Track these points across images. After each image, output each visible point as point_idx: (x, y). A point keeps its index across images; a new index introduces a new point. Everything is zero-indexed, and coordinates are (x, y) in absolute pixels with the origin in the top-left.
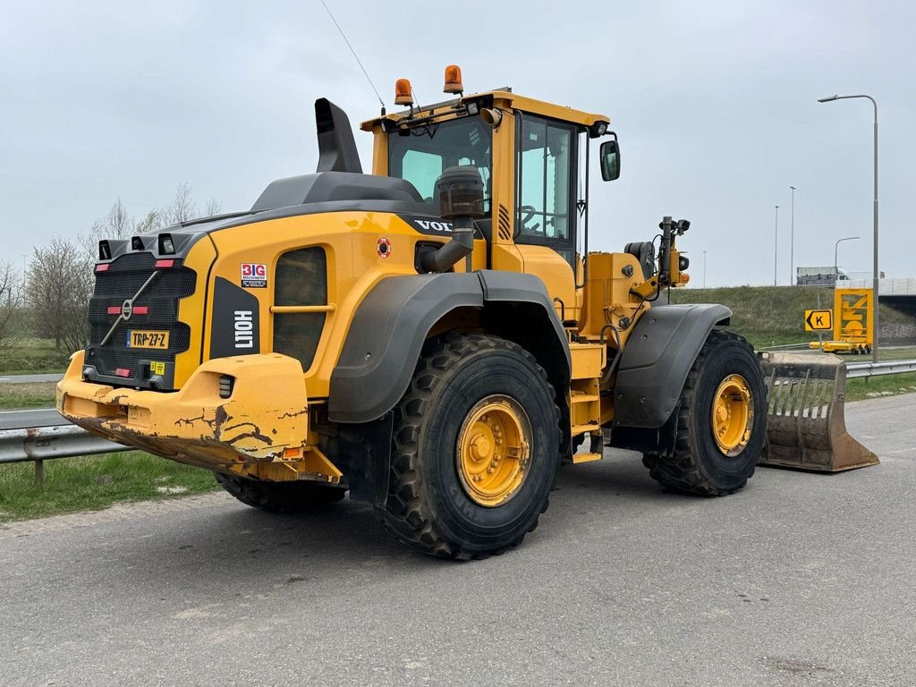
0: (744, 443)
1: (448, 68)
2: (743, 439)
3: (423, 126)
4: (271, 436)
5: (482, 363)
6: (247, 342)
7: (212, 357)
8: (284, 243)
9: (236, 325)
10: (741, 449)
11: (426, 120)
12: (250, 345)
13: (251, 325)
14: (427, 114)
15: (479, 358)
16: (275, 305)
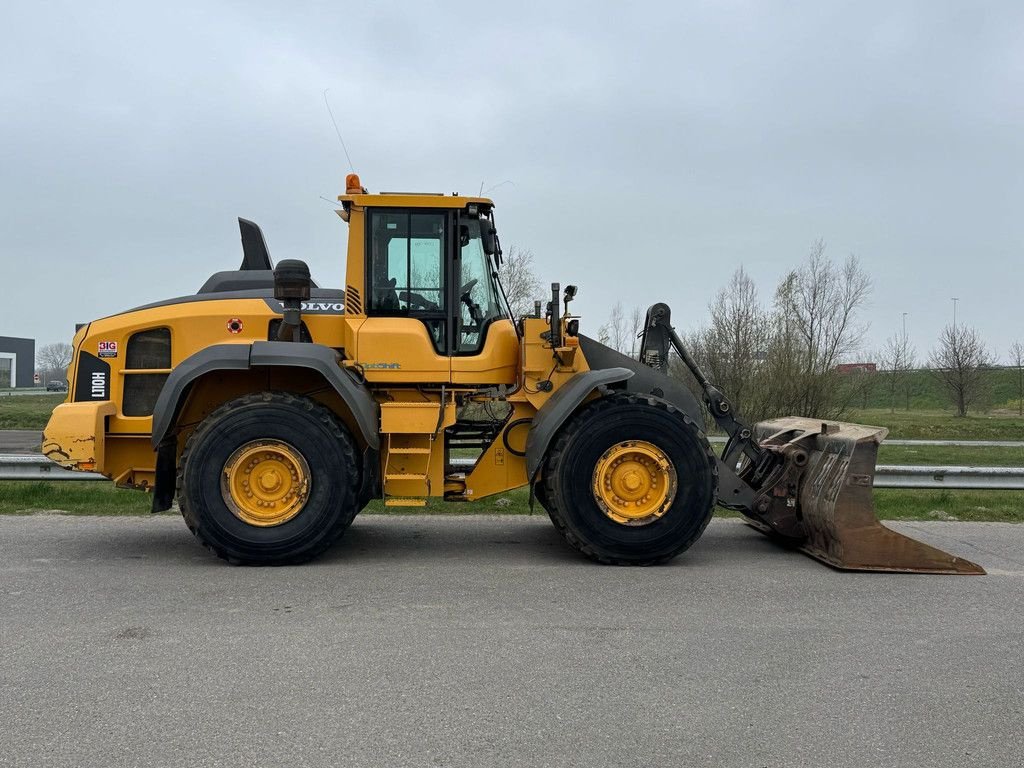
0: (660, 515)
1: (349, 176)
2: (661, 510)
4: (69, 453)
5: (251, 413)
6: (101, 393)
7: (75, 401)
8: (132, 327)
9: (93, 382)
10: (653, 519)
12: (103, 395)
13: (104, 382)
15: (249, 409)
16: (126, 368)
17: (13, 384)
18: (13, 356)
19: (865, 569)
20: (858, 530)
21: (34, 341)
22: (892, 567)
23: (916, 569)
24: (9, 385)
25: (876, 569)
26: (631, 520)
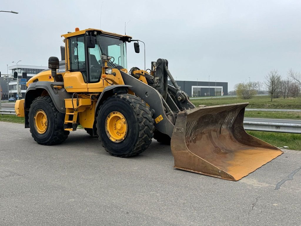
10: (122, 140)
17: (222, 95)
18: (222, 87)
19: (183, 169)
20: (179, 152)
21: (227, 83)
22: (194, 170)
23: (203, 172)
24: (221, 95)
25: (187, 170)
26: (116, 140)
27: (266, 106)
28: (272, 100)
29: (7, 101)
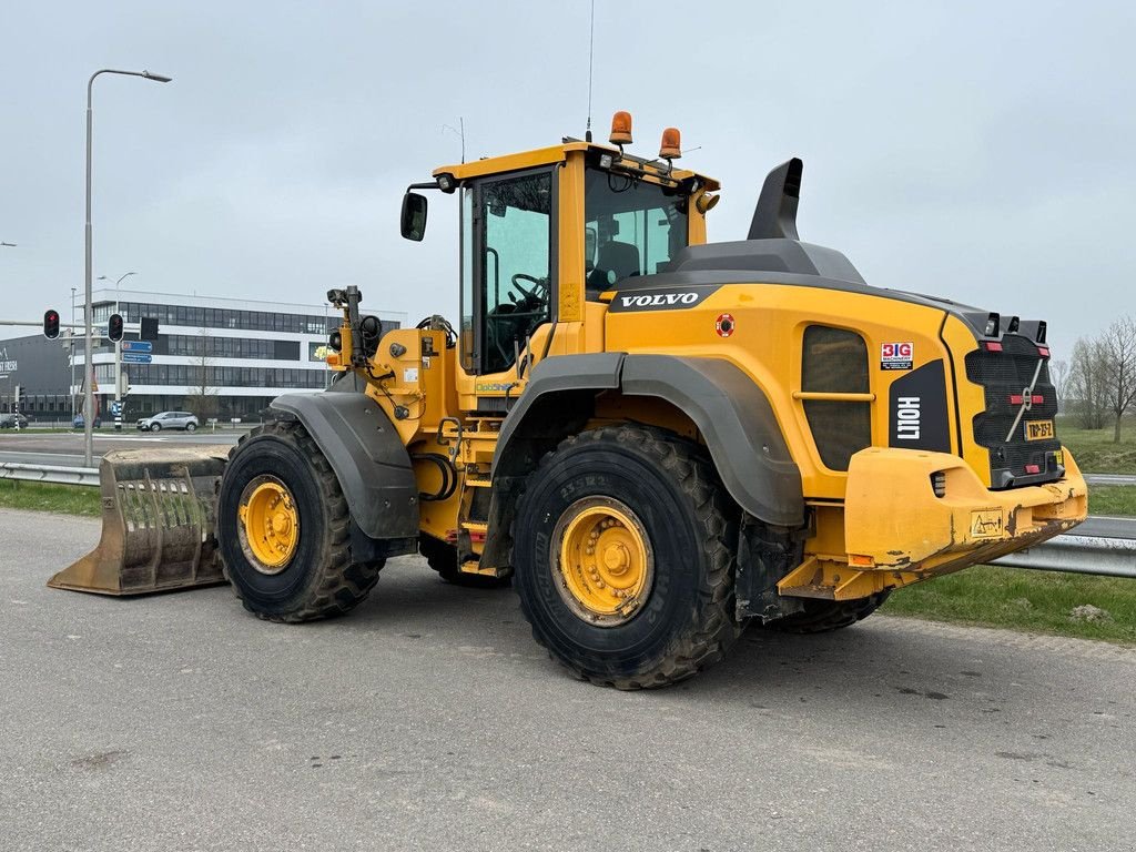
3: (627, 177)
11: (631, 171)
14: (635, 166)
27: (1103, 462)
28: (1117, 438)
29: (68, 425)
